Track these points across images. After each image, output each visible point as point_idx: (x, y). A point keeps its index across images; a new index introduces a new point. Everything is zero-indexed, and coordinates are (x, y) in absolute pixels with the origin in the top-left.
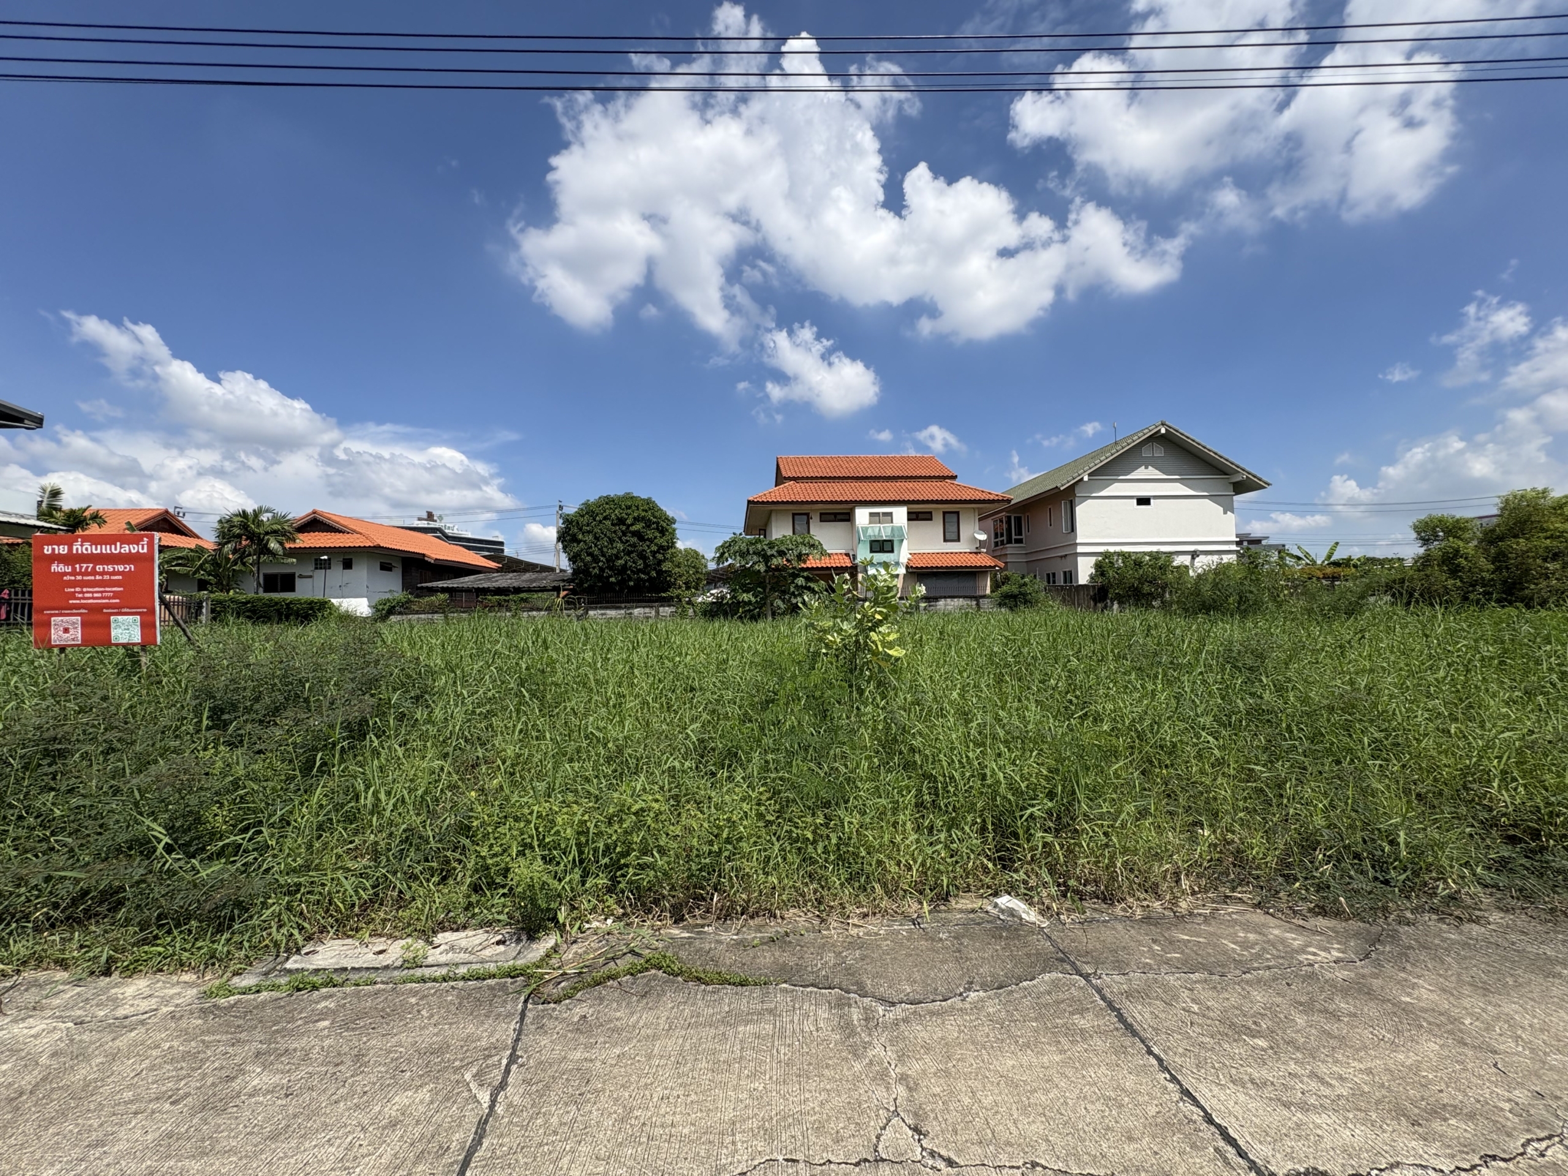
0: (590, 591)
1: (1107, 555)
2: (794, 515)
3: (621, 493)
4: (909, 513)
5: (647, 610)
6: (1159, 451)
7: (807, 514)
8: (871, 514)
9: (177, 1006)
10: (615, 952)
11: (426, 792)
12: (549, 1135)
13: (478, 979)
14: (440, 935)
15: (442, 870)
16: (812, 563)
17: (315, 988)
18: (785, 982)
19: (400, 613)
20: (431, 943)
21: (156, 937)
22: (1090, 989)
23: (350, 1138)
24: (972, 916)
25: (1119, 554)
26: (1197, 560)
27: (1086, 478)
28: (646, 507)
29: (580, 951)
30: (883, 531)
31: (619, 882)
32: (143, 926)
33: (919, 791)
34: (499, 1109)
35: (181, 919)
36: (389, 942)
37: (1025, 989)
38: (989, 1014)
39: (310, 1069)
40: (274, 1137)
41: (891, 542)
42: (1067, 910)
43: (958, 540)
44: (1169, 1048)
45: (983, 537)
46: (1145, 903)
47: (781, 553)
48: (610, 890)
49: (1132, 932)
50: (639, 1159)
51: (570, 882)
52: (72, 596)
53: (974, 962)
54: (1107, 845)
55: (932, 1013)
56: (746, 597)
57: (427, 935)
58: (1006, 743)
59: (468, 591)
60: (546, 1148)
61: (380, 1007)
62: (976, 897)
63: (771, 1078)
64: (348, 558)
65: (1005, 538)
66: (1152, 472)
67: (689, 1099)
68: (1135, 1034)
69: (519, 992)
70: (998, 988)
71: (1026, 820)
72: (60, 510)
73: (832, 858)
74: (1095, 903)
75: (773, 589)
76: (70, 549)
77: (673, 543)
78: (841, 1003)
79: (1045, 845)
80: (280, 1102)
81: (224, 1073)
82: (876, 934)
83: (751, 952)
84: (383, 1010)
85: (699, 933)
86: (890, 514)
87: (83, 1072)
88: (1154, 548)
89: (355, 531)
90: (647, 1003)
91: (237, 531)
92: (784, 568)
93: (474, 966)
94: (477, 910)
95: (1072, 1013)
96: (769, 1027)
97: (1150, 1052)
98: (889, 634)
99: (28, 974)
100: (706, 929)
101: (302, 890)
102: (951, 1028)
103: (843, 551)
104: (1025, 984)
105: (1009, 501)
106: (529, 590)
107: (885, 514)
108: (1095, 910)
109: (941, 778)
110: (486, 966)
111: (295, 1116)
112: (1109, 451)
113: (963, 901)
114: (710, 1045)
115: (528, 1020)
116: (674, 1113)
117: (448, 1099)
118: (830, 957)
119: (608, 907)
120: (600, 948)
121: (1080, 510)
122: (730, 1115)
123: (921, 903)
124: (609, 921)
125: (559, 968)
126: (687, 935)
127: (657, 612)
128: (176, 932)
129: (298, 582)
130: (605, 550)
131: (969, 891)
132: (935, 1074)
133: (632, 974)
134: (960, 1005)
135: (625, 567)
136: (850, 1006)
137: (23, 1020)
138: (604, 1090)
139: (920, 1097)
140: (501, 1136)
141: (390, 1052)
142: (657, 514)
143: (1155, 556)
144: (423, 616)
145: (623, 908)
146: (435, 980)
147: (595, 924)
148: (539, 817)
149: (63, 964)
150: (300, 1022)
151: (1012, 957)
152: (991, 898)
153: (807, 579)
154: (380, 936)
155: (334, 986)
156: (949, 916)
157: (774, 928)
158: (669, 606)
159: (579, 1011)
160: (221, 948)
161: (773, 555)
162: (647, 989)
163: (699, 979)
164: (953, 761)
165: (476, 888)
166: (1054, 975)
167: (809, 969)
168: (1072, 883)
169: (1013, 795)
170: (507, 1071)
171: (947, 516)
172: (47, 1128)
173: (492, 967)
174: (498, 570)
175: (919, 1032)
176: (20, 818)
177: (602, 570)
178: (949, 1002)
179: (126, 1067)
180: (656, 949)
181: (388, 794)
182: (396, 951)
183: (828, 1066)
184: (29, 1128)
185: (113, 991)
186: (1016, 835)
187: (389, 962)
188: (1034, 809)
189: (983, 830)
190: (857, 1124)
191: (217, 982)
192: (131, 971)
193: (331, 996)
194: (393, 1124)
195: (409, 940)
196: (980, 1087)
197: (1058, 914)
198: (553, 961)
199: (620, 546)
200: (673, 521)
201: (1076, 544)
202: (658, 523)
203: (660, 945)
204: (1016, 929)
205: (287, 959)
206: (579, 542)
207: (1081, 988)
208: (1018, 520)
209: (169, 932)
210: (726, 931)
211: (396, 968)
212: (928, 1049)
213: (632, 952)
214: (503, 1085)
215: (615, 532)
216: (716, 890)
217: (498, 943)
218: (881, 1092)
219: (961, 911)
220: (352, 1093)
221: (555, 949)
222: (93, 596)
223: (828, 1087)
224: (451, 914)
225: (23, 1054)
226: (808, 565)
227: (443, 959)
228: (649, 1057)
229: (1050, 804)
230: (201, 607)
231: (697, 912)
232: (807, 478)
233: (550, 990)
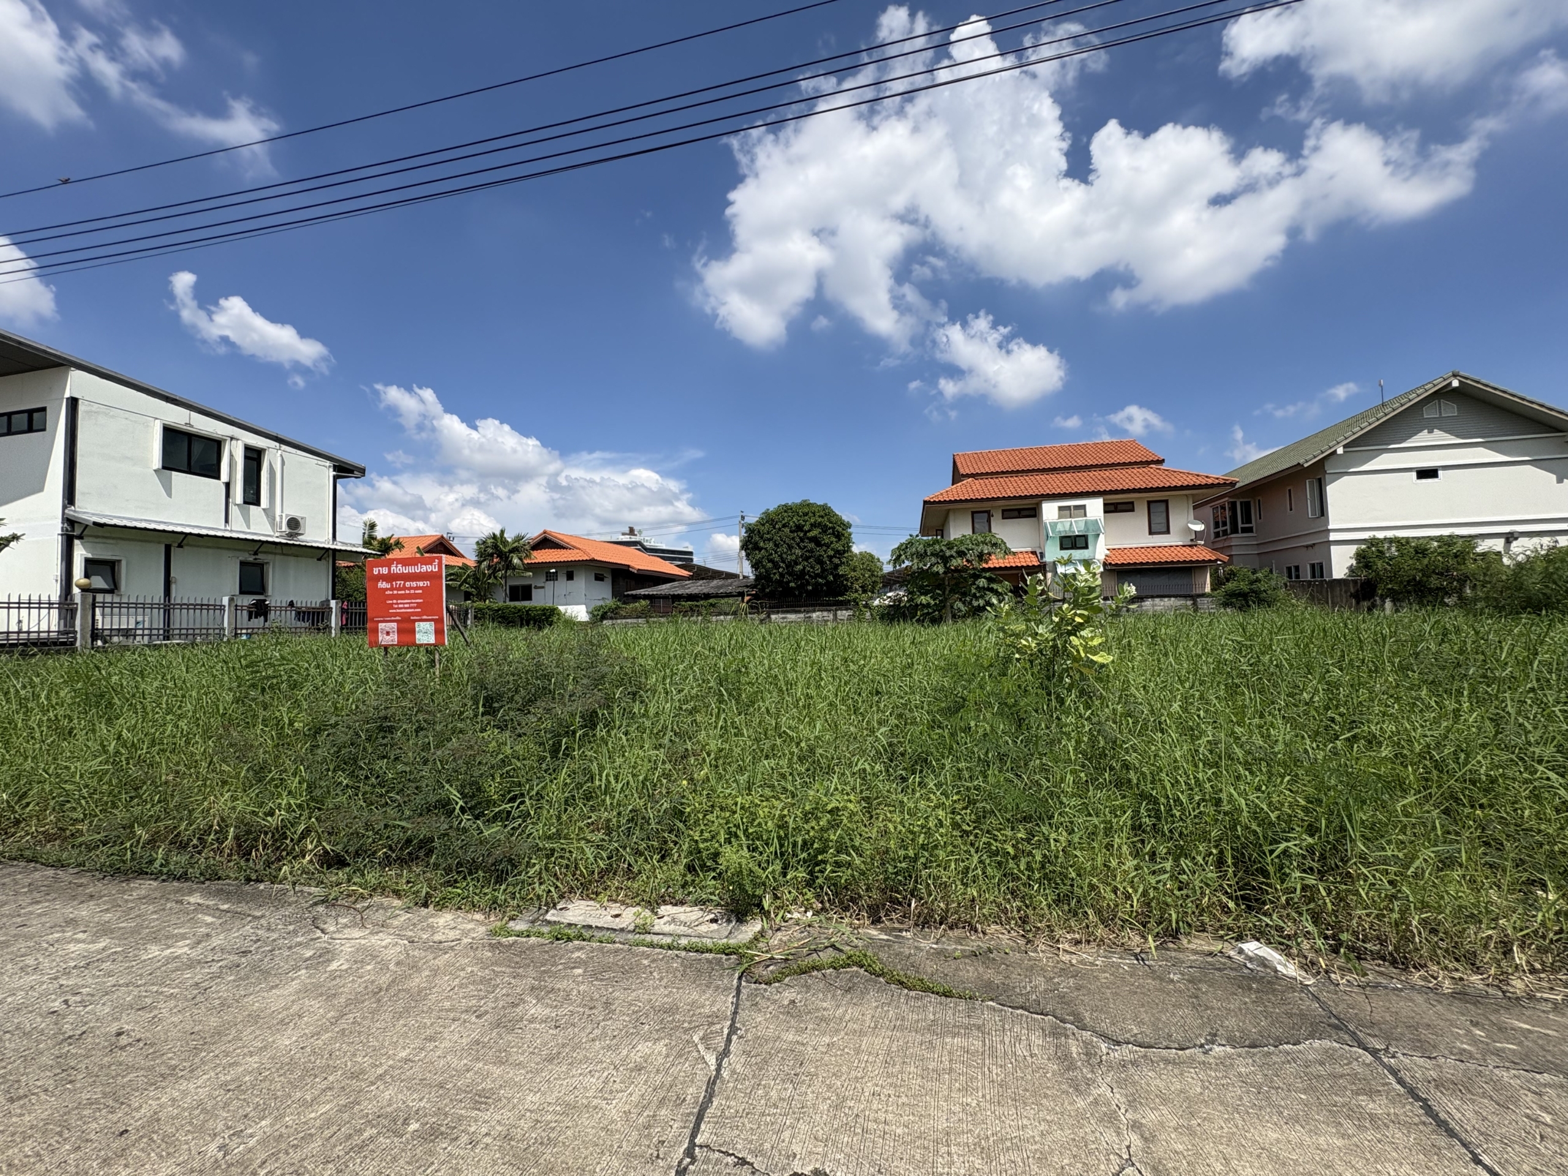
0: (771, 596)
1: (1373, 542)
2: (973, 513)
3: (798, 501)
4: (1105, 505)
5: (825, 614)
6: (1450, 410)
7: (988, 512)
8: (1061, 508)
9: (473, 938)
10: (817, 944)
11: (646, 779)
12: (770, 1107)
13: (697, 951)
14: (663, 908)
15: (661, 849)
16: (996, 562)
17: (569, 940)
18: (992, 1000)
19: (611, 618)
20: (656, 914)
21: (456, 881)
22: (1380, 1069)
23: (606, 1074)
24: (1209, 959)
25: (1391, 541)
26: (1514, 544)
27: (1340, 451)
28: (822, 513)
29: (784, 939)
30: (1075, 525)
31: (817, 877)
32: (448, 870)
33: (1136, 813)
34: (725, 1074)
35: (473, 867)
36: (623, 908)
37: (1288, 1053)
38: (1240, 1075)
39: (571, 1008)
40: (550, 1059)
41: (1085, 537)
42: (1339, 968)
43: (1168, 532)
44: (1507, 1161)
45: (1199, 527)
46: (1457, 975)
47: (961, 554)
48: (810, 884)
49: (1439, 1007)
50: (855, 1148)
51: (773, 871)
52: (391, 606)
53: (1217, 1012)
54: (1394, 897)
55: (1167, 1062)
56: (924, 599)
57: (653, 905)
58: (1247, 766)
59: (665, 597)
60: (768, 1118)
61: (620, 963)
62: (1214, 939)
63: (984, 1096)
64: (569, 570)
65: (1228, 527)
66: (1439, 437)
67: (900, 1101)
68: (1451, 1133)
69: (734, 969)
70: (1250, 1047)
71: (1278, 857)
72: (375, 539)
73: (1037, 875)
74: (1379, 965)
75: (952, 591)
76: (389, 570)
77: (849, 547)
78: (1055, 1033)
79: (1304, 888)
80: (551, 1031)
81: (510, 1000)
82: (1092, 964)
83: (953, 964)
84: (623, 967)
85: (896, 937)
86: (1084, 507)
87: (417, 981)
88: (1446, 532)
89: (575, 547)
90: (852, 999)
91: (490, 551)
92: (965, 569)
93: (694, 940)
94: (691, 889)
95: (1357, 1093)
96: (978, 1044)
97: (1477, 1161)
98: (1092, 638)
99: (377, 899)
100: (904, 934)
101: (556, 855)
102: (1193, 1081)
103: (1029, 549)
104: (1287, 1047)
105: (1233, 484)
106: (717, 596)
107: (1077, 507)
108: (1381, 973)
109: (1163, 800)
110: (704, 940)
111: (564, 1046)
112: (1373, 415)
113: (1196, 941)
114: (917, 1050)
115: (743, 996)
116: (886, 1111)
117: (681, 1056)
118: (1040, 981)
119: (808, 900)
120: (802, 939)
121: (1334, 491)
122: (943, 1125)
123: (1143, 937)
124: (810, 914)
125: (767, 952)
126: (885, 937)
127: (835, 615)
128: (469, 879)
129: (534, 591)
130: (784, 556)
131: (1204, 931)
132: (1176, 1129)
133: (835, 968)
134: (1203, 1058)
135: (803, 571)
136: (1067, 1037)
137: (377, 933)
138: (817, 1075)
139: (1159, 1151)
140: (727, 1098)
141: (631, 1005)
142: (833, 519)
143: (1447, 542)
144: (629, 621)
145: (822, 902)
146: (662, 947)
147: (796, 915)
148: (742, 808)
149: (397, 894)
150: (560, 967)
151: (1267, 1015)
152: (1233, 941)
153: (990, 580)
154: (615, 901)
155: (584, 940)
156: (1181, 956)
157: (974, 942)
158: (847, 609)
159: (788, 995)
160: (501, 897)
161: (952, 556)
162: (850, 985)
163: (901, 983)
164: (1177, 781)
165: (690, 868)
166: (1326, 1043)
167: (1018, 990)
168: (1344, 936)
169: (1259, 825)
170: (729, 1040)
171: (1152, 505)
172: (398, 1019)
173: (708, 943)
174: (689, 578)
175: (1152, 1079)
176: (367, 777)
177: (782, 575)
178: (1187, 1051)
179: (444, 981)
180: (856, 947)
181: (616, 778)
182: (630, 916)
183: (1046, 1096)
184: (388, 1016)
185: (431, 920)
186: (1264, 873)
187: (624, 926)
188: (1290, 844)
189: (1220, 862)
190: (1084, 1163)
191: (499, 924)
192: (441, 906)
193: (582, 949)
194: (639, 1069)
195: (639, 908)
196: (1235, 1154)
197: (1327, 972)
198: (761, 945)
199: (798, 552)
200: (849, 526)
201: (1329, 531)
202: (833, 528)
203: (860, 943)
204: (1269, 982)
205: (547, 911)
206: (760, 549)
207: (1368, 1065)
208: (1246, 507)
209: (465, 878)
210: (925, 938)
211: (629, 932)
212: (1165, 1101)
213: (833, 946)
214: (726, 1053)
215: (793, 539)
216: (912, 895)
217: (714, 921)
218: (1110, 1136)
219: (1195, 952)
220: (604, 1035)
221: (762, 933)
222: (404, 606)
223: (1048, 1118)
224: (670, 890)
225: (379, 959)
226: (991, 565)
227: (667, 929)
228: (858, 1051)
229: (1310, 840)
230: (467, 614)
231: (894, 916)
232: (987, 474)
233: (759, 971)
